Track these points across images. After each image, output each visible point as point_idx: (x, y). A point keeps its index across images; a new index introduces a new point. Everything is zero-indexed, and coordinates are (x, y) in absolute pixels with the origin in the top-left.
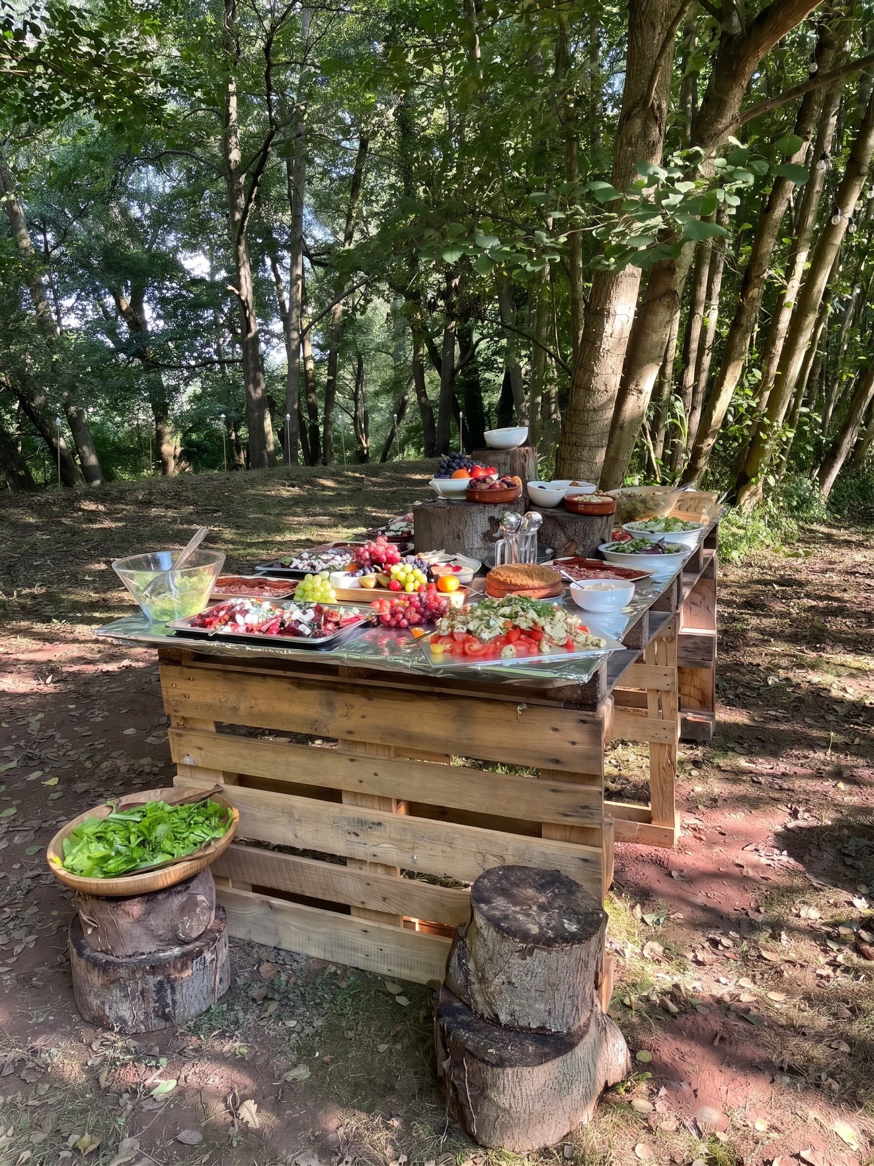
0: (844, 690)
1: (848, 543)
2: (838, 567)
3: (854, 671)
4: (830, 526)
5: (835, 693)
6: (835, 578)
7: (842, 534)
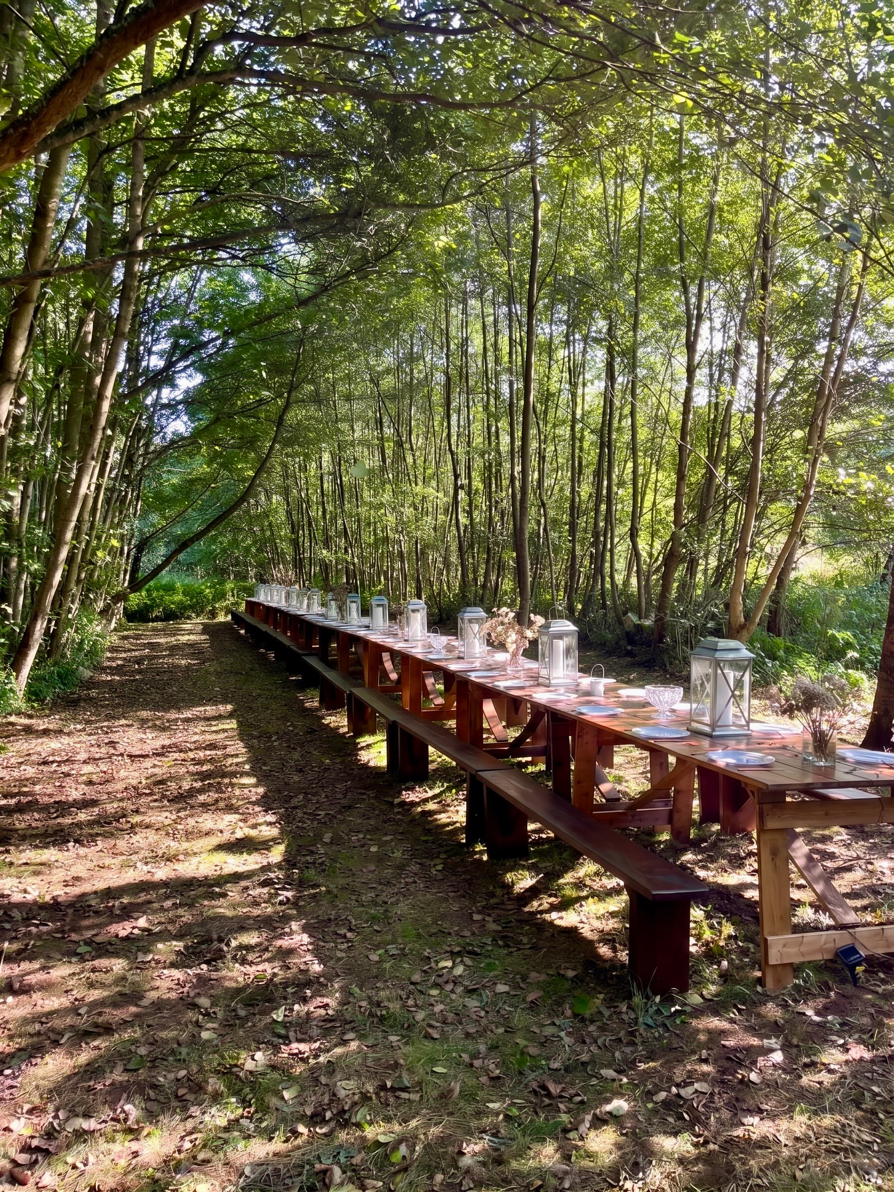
0: (25, 891)
1: (46, 732)
2: (34, 758)
3: (39, 868)
4: (30, 717)
5: (17, 897)
6: (30, 771)
7: (41, 724)
